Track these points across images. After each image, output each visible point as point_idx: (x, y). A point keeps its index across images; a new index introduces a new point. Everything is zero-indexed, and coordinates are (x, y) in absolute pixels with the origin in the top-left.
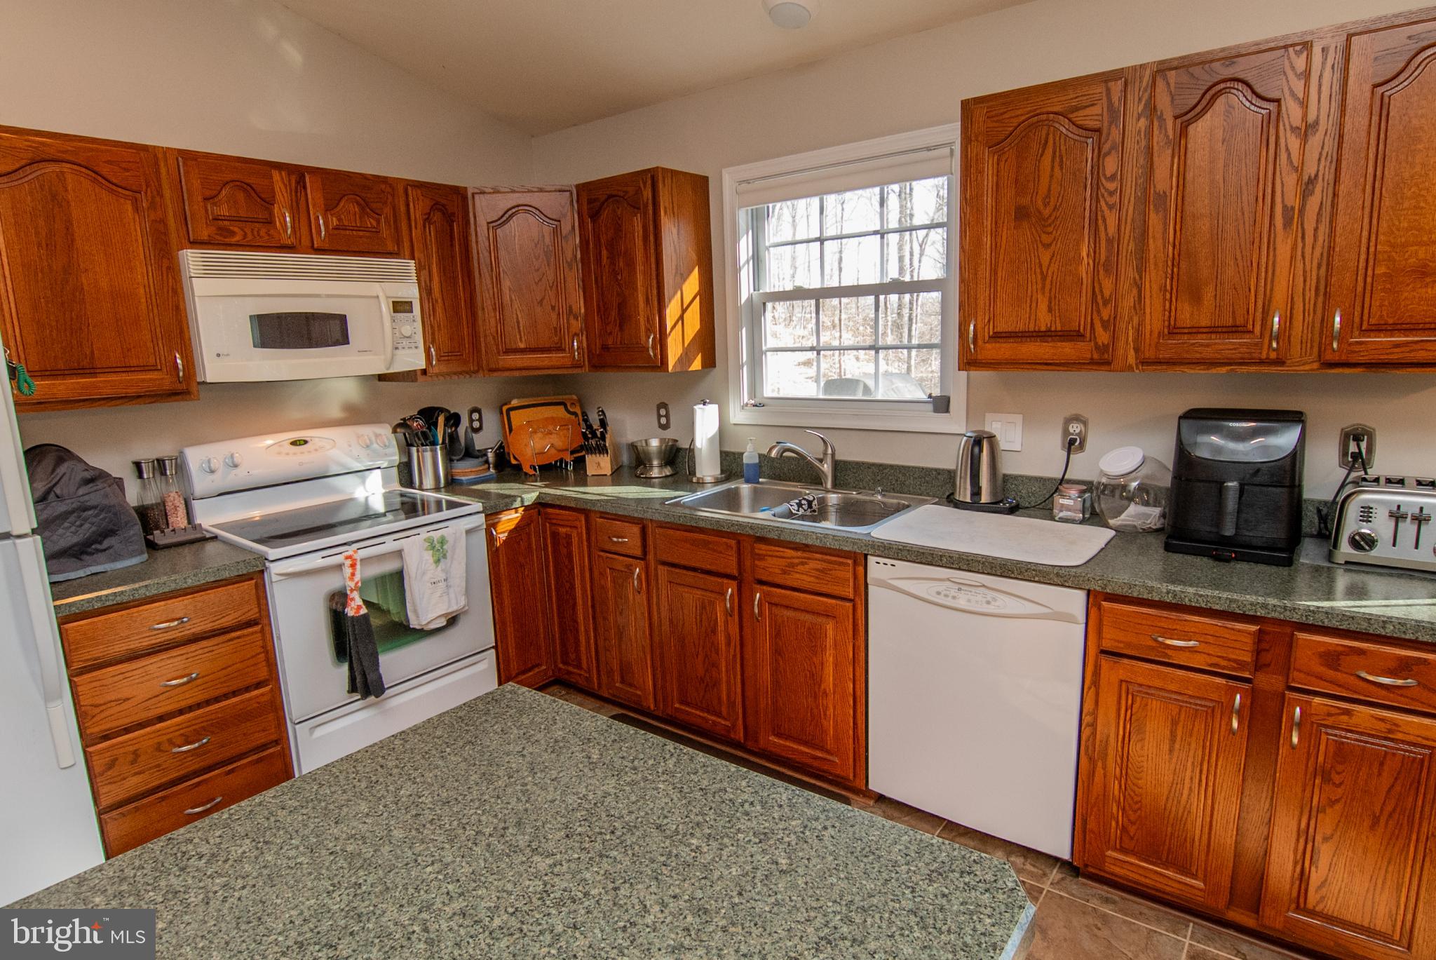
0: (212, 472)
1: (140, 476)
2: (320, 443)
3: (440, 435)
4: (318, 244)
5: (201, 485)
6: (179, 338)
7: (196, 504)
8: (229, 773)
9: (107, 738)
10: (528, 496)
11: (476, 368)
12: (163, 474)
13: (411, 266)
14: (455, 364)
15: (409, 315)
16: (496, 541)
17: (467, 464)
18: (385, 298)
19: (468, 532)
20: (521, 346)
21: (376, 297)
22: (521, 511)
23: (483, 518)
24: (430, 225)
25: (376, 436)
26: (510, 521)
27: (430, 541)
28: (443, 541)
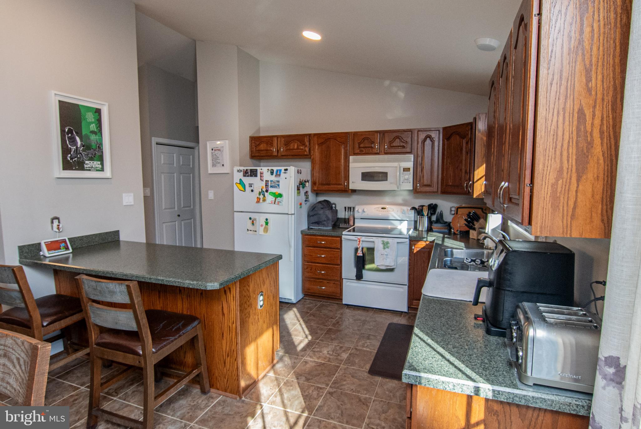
0: (359, 212)
1: (345, 210)
2: (389, 209)
3: (425, 213)
4: (386, 152)
5: (356, 215)
6: (347, 178)
7: (356, 220)
8: (328, 283)
9: (308, 262)
10: (431, 238)
11: (436, 191)
12: (351, 211)
13: (412, 157)
14: (428, 189)
15: (409, 172)
16: (414, 249)
17: (439, 225)
18: (400, 167)
19: (398, 243)
20: (450, 184)
21: (397, 167)
22: (428, 243)
23: (408, 240)
24: (424, 142)
25: (407, 210)
26: (421, 245)
27: (383, 241)
28: (388, 243)
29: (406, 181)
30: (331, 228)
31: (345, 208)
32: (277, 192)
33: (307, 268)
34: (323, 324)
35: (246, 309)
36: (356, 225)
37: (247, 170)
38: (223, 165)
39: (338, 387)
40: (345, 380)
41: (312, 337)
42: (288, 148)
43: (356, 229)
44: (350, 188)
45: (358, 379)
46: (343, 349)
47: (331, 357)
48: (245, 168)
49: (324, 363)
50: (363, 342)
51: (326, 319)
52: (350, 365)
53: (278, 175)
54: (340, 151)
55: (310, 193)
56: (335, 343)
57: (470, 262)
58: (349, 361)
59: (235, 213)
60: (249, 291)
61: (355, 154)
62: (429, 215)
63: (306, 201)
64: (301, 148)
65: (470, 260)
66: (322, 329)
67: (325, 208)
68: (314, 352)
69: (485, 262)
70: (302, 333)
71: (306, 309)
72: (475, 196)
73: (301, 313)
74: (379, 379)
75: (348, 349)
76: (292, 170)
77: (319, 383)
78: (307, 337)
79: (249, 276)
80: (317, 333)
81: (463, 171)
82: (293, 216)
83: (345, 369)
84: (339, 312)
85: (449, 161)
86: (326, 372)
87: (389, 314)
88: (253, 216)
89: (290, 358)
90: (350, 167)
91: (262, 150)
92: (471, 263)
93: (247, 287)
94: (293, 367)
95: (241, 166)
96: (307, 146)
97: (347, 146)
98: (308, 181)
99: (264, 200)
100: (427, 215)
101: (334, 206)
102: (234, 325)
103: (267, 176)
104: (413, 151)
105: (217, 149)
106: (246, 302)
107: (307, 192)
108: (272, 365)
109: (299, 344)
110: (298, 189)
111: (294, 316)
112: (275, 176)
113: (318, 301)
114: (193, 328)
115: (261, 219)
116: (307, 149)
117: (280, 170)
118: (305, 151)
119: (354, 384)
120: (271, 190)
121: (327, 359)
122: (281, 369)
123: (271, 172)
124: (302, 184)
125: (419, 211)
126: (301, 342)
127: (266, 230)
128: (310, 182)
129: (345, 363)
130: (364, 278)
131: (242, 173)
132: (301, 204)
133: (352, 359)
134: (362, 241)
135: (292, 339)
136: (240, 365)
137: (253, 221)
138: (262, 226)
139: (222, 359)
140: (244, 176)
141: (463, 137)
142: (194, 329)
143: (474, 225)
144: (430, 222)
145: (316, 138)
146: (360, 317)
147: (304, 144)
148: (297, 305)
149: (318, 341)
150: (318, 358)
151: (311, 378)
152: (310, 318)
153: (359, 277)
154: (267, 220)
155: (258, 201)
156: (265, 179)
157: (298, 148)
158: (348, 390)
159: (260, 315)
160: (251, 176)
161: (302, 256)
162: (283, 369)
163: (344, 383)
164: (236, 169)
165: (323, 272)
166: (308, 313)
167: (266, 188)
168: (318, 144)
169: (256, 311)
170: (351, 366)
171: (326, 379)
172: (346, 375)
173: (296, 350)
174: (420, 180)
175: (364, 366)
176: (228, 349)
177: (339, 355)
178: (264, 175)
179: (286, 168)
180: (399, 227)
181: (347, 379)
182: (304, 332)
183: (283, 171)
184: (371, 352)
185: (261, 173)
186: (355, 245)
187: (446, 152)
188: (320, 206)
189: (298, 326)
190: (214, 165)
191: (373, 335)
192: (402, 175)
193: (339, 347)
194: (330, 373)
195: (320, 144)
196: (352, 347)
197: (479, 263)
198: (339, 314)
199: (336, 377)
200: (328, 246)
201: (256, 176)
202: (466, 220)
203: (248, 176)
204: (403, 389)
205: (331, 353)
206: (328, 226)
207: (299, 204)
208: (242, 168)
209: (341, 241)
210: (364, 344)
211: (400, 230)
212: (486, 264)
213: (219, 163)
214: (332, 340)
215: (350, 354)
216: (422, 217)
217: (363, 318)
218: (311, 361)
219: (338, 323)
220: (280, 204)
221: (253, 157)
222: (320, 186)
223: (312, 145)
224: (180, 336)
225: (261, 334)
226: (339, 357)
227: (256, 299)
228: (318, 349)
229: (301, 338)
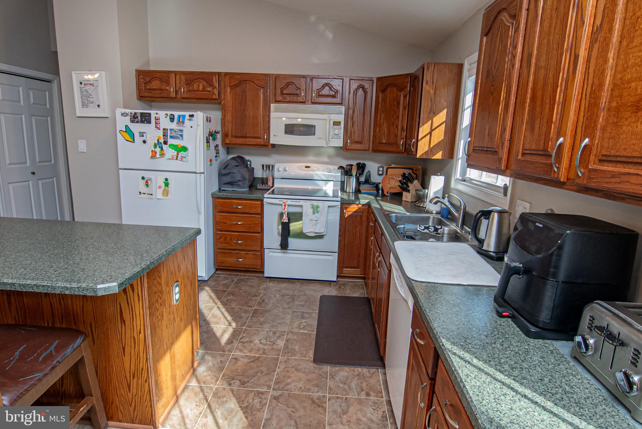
0: (279, 171)
1: (263, 169)
2: (314, 168)
3: (354, 172)
4: (313, 101)
5: (276, 174)
6: (267, 130)
7: (275, 180)
8: (247, 254)
9: (221, 231)
10: (364, 201)
11: (367, 149)
12: (269, 169)
13: (343, 108)
14: (358, 146)
15: (338, 127)
16: (345, 214)
17: (367, 186)
18: (330, 120)
19: (329, 207)
20: (384, 141)
21: (326, 120)
22: (360, 206)
23: (339, 203)
24: (356, 93)
25: (334, 169)
26: (353, 208)
27: (313, 205)
28: (318, 207)
29: (336, 136)
30: (248, 189)
31: (263, 166)
32: (180, 145)
33: (220, 238)
34: (246, 304)
35: (158, 310)
36: (276, 186)
37: (135, 113)
38: (99, 106)
39: (283, 388)
40: (289, 377)
41: (237, 324)
42: (191, 88)
43: (275, 191)
44: (271, 142)
45: (305, 373)
46: (277, 335)
47: (266, 347)
48: (133, 111)
49: (258, 358)
50: (298, 323)
51: (249, 298)
52: (290, 354)
53: (181, 121)
54: (258, 96)
55: (220, 147)
56: (267, 327)
57: (423, 230)
58: (287, 350)
59: (120, 170)
60: (160, 284)
61: (276, 102)
62: (358, 175)
63: (216, 157)
64: (209, 89)
65: (423, 228)
66: (246, 312)
67: (240, 166)
68: (243, 343)
69: (439, 229)
70: (223, 319)
71: (221, 287)
72: (418, 156)
73: (215, 291)
74: (327, 368)
75: (282, 334)
76: (200, 116)
77: (258, 385)
78: (230, 324)
79: (160, 264)
80: (241, 317)
81: (400, 128)
82: (202, 175)
83: (285, 362)
84: (261, 287)
85: (383, 116)
86: (264, 369)
87: (317, 284)
88: (147, 175)
89: (214, 357)
90: (271, 116)
91: (154, 90)
92: (425, 231)
93: (158, 278)
94: (221, 369)
95: (125, 107)
96: (216, 87)
97: (267, 91)
98: (218, 133)
99: (162, 155)
100: (356, 176)
101: (249, 163)
102: (142, 335)
103: (165, 123)
104: (344, 101)
105: (88, 82)
106: (157, 301)
107: (217, 146)
108: (191, 371)
109: (222, 335)
110: (208, 142)
111: (208, 297)
112: (177, 123)
113: (235, 275)
114: (75, 350)
115: (158, 179)
116: (216, 92)
117: (184, 116)
118: (214, 94)
119: (300, 380)
120: (171, 141)
121: (262, 351)
122: (205, 374)
123: (170, 118)
124: (212, 135)
125: (347, 172)
126: (224, 331)
127: (166, 193)
128: (220, 133)
129: (285, 353)
130: (290, 247)
131: (129, 118)
132: (211, 161)
133: (290, 346)
134: (289, 205)
135: (212, 330)
136: (154, 387)
137: (147, 182)
138: (160, 187)
139: (125, 382)
140: (132, 121)
141: (401, 89)
142: (77, 350)
143: (409, 187)
144: (359, 183)
145: (227, 79)
146: (287, 292)
147: (212, 85)
148: (210, 282)
149: (244, 328)
150: (250, 351)
151: (246, 380)
152: (229, 298)
153: (284, 246)
154: (166, 180)
155: (153, 156)
156: (162, 126)
157: (204, 90)
158: (295, 389)
159: (175, 313)
160: (142, 122)
161: (214, 224)
162: (208, 374)
163: (289, 380)
164: (119, 111)
165: (240, 242)
166: (225, 291)
167: (164, 138)
168: (230, 86)
169: (171, 309)
170: (291, 356)
171: (266, 378)
172: (289, 369)
173: (220, 343)
174: (351, 136)
175: (307, 353)
176: (133, 367)
177: (274, 344)
178: (161, 121)
179: (191, 113)
180: (324, 188)
181: (292, 375)
182: (226, 318)
183: (187, 117)
184: (310, 335)
185: (157, 119)
186: (280, 209)
187: (380, 106)
188: (234, 163)
189: (216, 311)
190: (84, 105)
191: (307, 313)
192: (331, 130)
193: (272, 332)
194: (268, 369)
195: (233, 87)
196: (287, 330)
197: (433, 230)
198: (262, 289)
199: (278, 374)
200: (246, 211)
201: (149, 122)
202: (400, 181)
203: (138, 122)
204: (356, 378)
205: (264, 341)
206: (244, 188)
207: (209, 160)
208: (128, 111)
209: (262, 205)
210: (299, 325)
211: (325, 191)
212: (439, 231)
213: (92, 102)
214: (262, 324)
215: (287, 341)
216: (350, 178)
217: (291, 293)
218: (242, 357)
219: (263, 301)
220: (184, 159)
221: (141, 97)
222: (234, 139)
223: (222, 86)
224: (53, 368)
225: (177, 336)
226: (275, 347)
227: (170, 293)
228: (248, 339)
229: (223, 326)
